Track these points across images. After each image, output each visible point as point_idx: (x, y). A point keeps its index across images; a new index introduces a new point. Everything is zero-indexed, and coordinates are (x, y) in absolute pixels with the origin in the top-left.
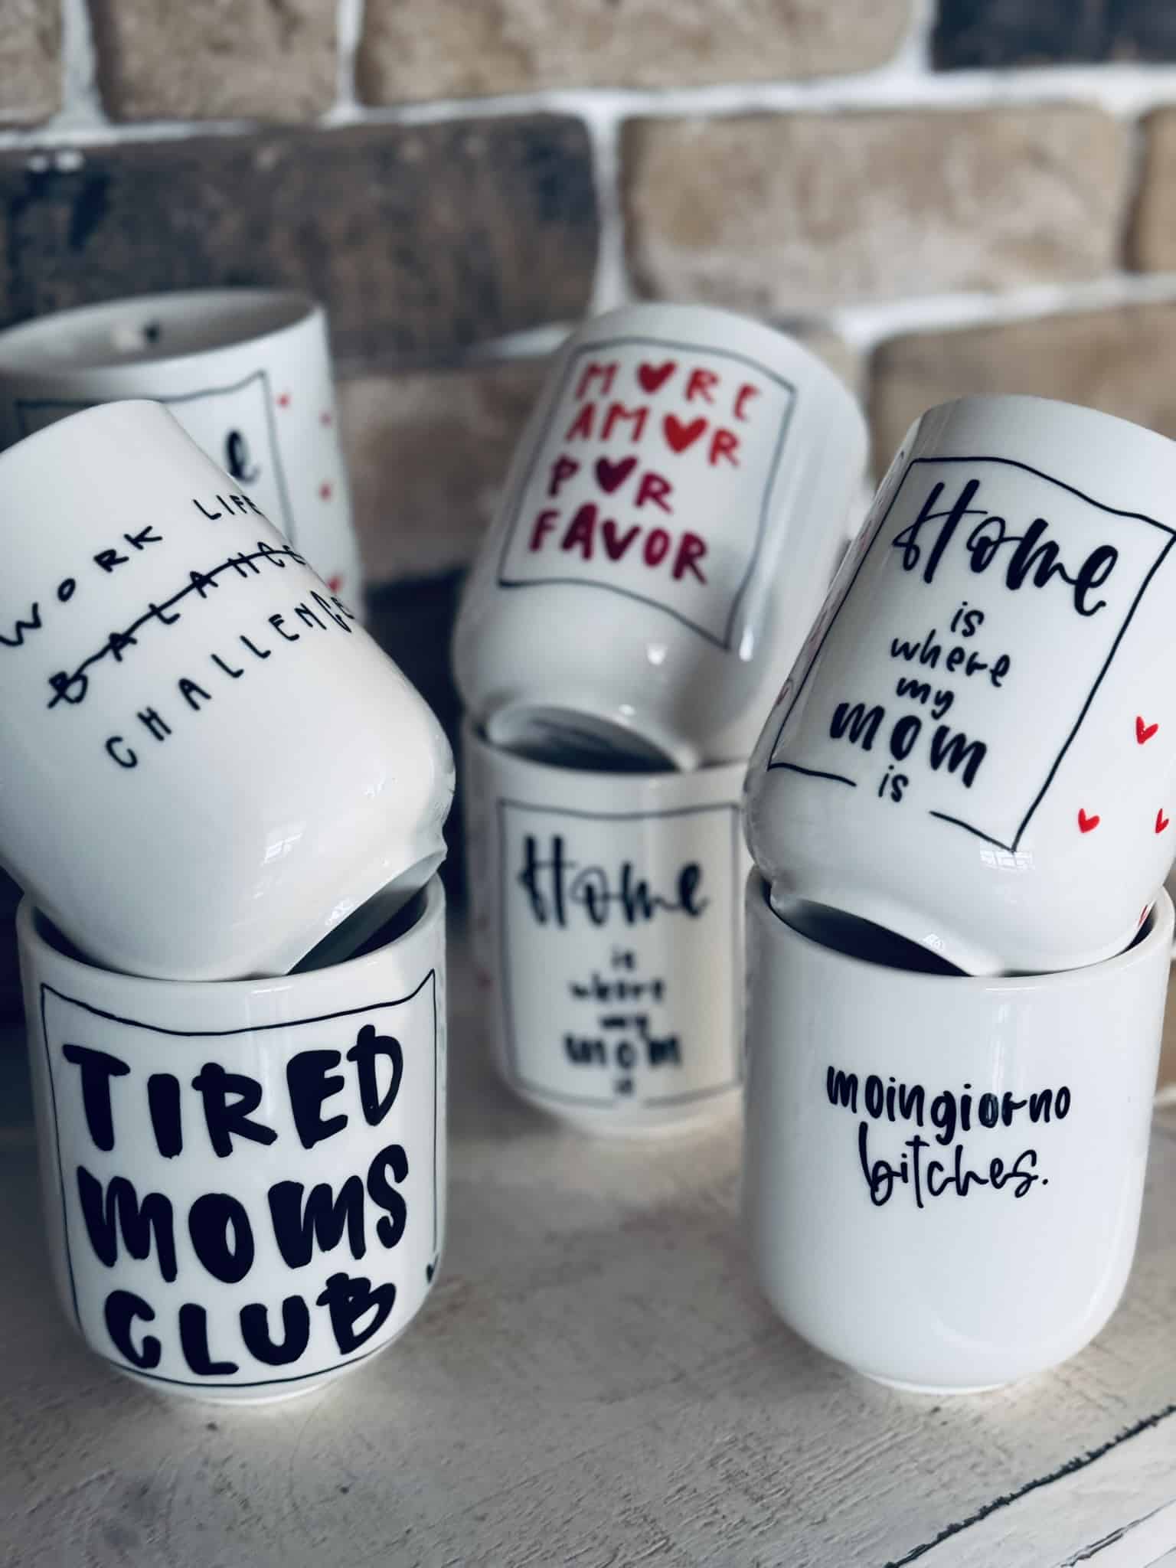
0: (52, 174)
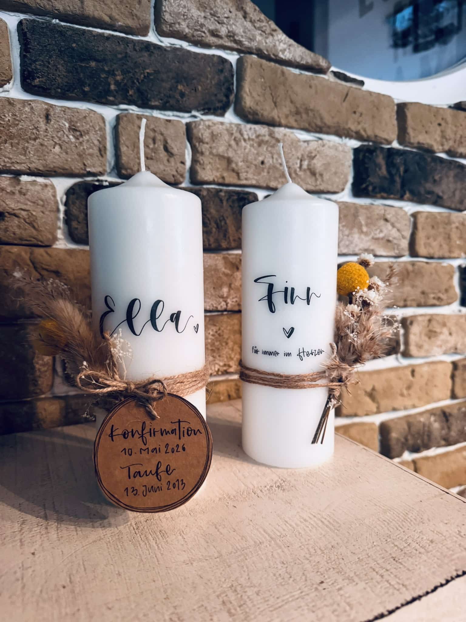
0: (101, 186)
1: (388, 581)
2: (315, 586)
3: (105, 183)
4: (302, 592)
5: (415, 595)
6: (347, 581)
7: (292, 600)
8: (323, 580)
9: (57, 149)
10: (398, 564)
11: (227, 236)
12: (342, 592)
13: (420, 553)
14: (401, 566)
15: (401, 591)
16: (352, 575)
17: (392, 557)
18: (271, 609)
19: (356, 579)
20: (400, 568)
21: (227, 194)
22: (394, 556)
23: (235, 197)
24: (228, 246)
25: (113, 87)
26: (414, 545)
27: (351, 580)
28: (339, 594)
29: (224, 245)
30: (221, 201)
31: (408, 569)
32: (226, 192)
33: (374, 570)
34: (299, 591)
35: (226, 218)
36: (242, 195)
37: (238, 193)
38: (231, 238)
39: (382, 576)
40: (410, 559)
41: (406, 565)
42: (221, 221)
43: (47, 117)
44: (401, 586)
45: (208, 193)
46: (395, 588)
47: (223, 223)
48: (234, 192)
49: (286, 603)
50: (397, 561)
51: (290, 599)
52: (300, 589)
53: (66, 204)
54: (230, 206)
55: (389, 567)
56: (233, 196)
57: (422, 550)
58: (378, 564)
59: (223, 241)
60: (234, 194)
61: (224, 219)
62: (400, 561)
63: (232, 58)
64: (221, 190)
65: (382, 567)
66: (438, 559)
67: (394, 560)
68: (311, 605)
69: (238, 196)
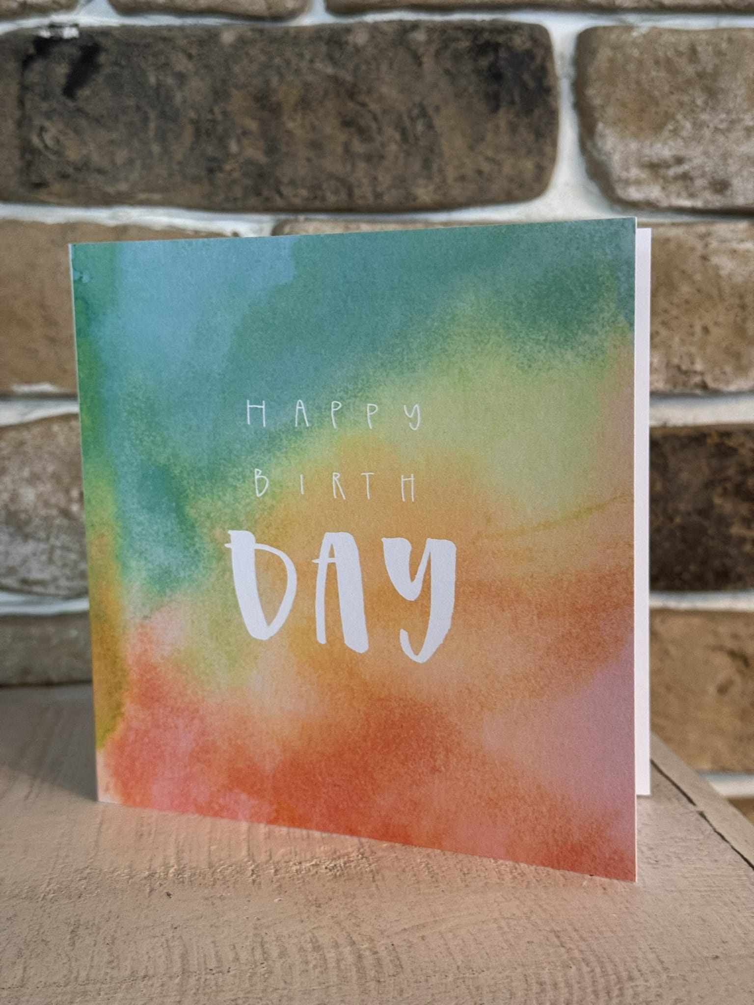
0: (56, 41)
3: (69, 33)
11: (435, 167)
21: (435, 36)
23: (465, 44)
24: (437, 197)
29: (424, 193)
30: (417, 59)
32: (432, 29)
35: (431, 111)
36: (486, 36)
37: (473, 30)
38: (451, 173)
42: (413, 120)
45: (373, 37)
47: (420, 127)
48: (460, 27)
54: (447, 72)
56: (456, 40)
59: (421, 182)
60: (460, 34)
61: (424, 114)
64: (415, 26)
69: (475, 38)
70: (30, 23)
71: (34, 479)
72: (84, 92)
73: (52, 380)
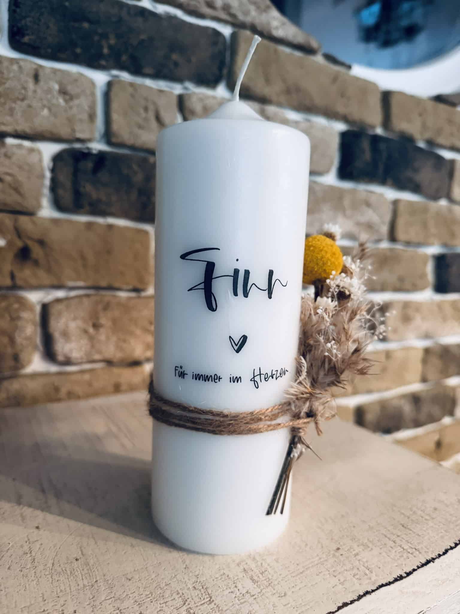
0: (89, 154)
1: (401, 546)
2: (332, 552)
3: (94, 152)
4: (320, 559)
5: (429, 558)
6: (362, 547)
7: (312, 566)
8: (338, 546)
9: (46, 112)
10: (408, 530)
12: (359, 557)
13: (426, 520)
14: (411, 532)
15: (414, 554)
16: (366, 541)
17: (401, 524)
18: (293, 575)
19: (370, 545)
20: (410, 533)
22: (402, 523)
25: (106, 51)
26: (419, 512)
27: (366, 546)
28: (356, 559)
31: (418, 535)
33: (386, 536)
34: (317, 558)
39: (394, 542)
40: (417, 525)
41: (414, 531)
43: (36, 78)
44: (414, 550)
46: (409, 552)
49: (307, 569)
50: (405, 528)
51: (311, 566)
52: (318, 555)
53: (53, 171)
55: (399, 534)
57: (427, 517)
58: (389, 531)
62: (409, 527)
63: (226, 31)
65: (392, 533)
66: (444, 524)
67: (403, 526)
68: (331, 570)
70: (77, 146)
71: (75, 319)
72: (100, 175)
73: (84, 281)
